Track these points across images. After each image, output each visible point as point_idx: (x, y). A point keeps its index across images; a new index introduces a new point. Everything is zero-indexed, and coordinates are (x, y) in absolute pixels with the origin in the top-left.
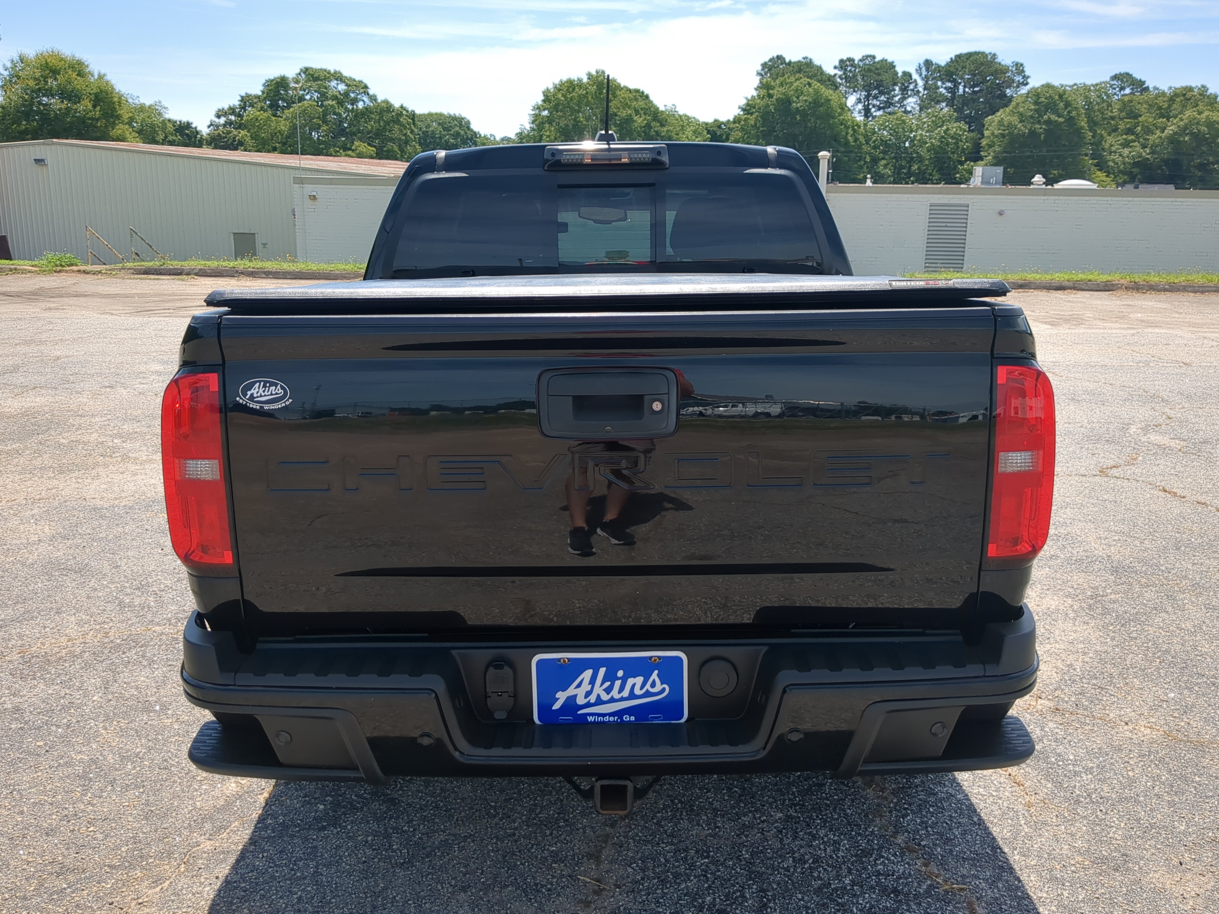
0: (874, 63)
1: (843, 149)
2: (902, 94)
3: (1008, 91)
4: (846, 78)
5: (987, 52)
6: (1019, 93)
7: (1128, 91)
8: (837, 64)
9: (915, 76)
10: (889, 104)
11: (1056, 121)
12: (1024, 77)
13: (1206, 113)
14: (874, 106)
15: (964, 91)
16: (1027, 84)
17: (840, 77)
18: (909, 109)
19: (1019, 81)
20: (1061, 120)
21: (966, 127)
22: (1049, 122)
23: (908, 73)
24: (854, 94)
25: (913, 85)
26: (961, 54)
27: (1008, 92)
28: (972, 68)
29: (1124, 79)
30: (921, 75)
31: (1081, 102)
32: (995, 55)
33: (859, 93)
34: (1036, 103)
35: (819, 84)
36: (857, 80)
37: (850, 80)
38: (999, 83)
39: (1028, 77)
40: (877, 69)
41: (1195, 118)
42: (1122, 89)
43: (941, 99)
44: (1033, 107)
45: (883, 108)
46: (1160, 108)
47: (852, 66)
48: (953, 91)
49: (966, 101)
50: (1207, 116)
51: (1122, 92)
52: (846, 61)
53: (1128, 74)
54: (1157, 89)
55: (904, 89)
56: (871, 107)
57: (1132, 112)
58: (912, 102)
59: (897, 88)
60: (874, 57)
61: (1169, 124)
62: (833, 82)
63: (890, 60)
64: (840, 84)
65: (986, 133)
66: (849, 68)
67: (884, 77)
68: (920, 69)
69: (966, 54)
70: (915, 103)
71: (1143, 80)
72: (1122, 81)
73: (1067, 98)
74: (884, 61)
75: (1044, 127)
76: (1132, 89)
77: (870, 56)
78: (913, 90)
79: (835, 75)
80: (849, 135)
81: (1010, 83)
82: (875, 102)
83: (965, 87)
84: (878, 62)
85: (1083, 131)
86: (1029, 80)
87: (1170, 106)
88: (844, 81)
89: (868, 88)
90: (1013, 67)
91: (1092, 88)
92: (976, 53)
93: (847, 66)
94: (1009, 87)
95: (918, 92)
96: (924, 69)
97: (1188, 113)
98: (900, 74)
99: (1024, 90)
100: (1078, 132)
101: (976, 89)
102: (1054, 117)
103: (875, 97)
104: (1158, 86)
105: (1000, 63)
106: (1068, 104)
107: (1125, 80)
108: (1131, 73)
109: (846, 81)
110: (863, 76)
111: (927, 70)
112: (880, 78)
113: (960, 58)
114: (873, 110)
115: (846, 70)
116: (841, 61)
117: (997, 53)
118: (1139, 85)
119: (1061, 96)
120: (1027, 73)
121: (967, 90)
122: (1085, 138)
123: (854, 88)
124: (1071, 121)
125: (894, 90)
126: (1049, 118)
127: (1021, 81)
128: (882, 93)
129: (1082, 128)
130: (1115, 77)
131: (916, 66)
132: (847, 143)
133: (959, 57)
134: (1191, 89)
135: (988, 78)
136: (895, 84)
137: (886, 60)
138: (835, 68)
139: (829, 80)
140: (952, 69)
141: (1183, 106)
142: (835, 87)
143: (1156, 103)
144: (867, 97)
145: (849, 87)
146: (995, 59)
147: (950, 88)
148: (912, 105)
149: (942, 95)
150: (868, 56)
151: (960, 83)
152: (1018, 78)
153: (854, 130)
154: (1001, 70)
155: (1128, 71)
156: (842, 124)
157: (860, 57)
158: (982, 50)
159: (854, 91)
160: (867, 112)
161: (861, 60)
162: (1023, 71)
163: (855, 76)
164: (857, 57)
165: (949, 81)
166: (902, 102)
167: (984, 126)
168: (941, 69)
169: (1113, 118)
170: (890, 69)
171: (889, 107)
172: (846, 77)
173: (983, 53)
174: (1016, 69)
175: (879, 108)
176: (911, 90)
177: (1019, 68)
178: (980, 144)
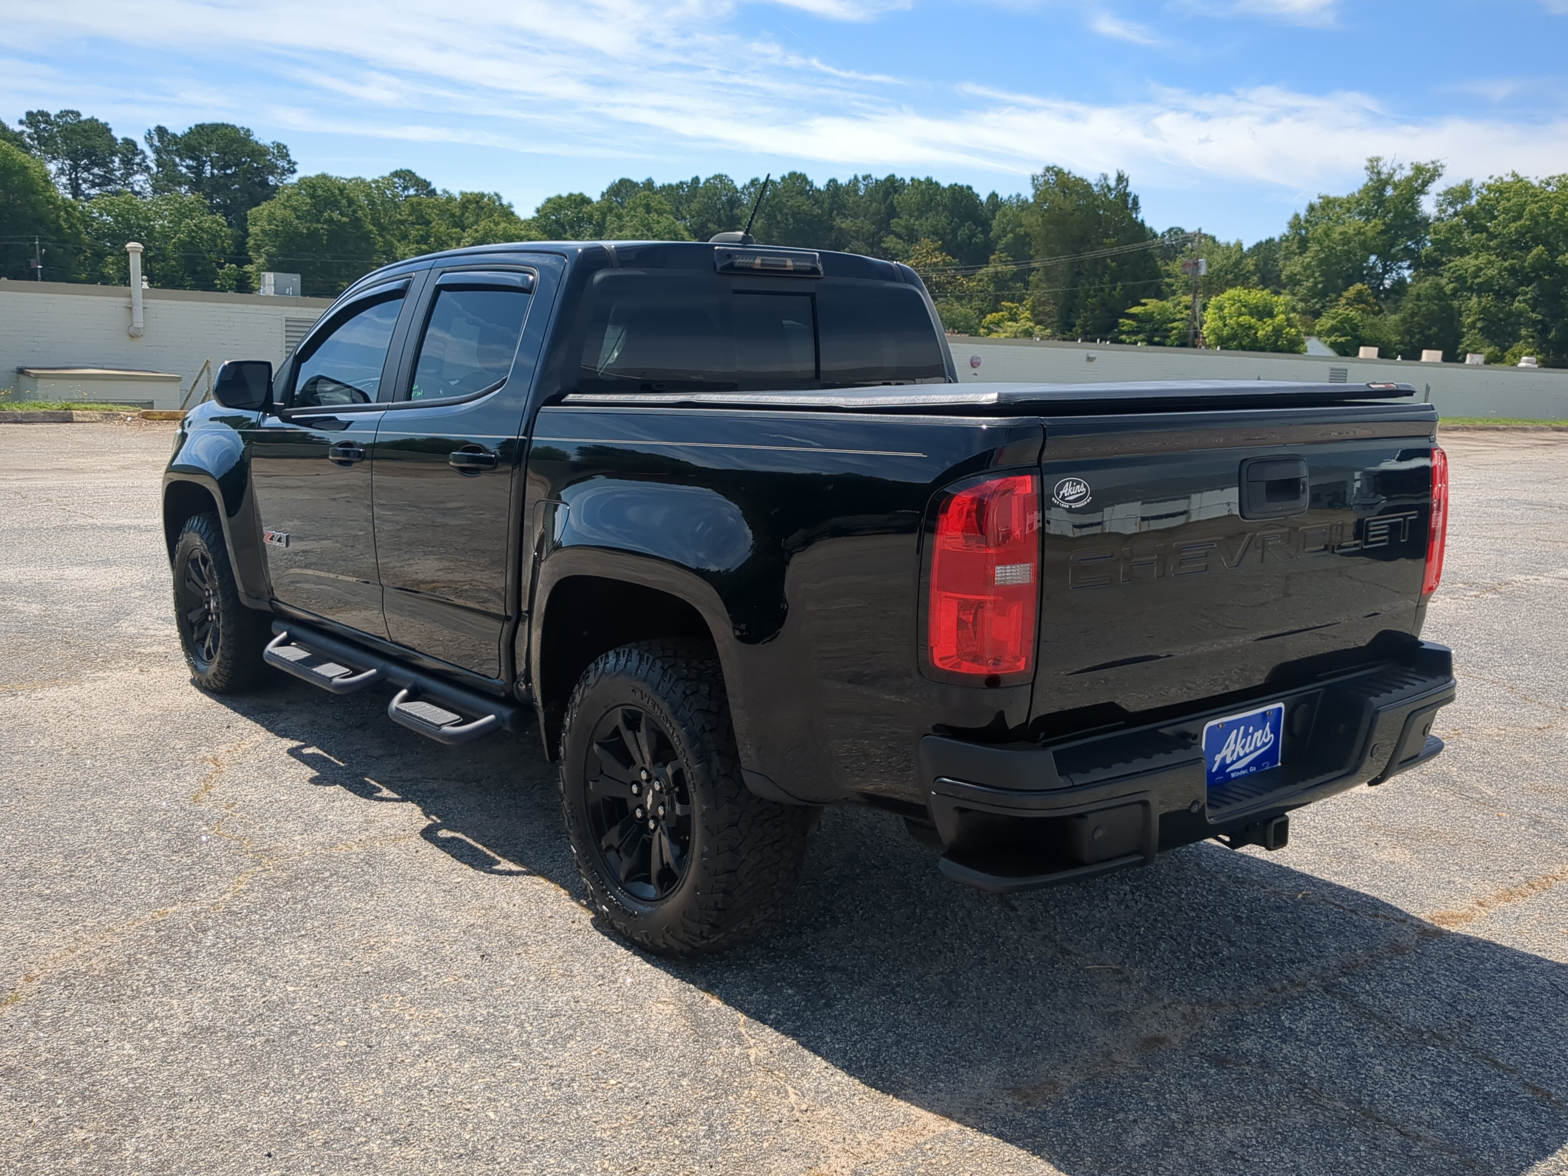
0: (80, 122)
1: (55, 238)
2: (125, 168)
3: (271, 178)
4: (39, 139)
5: (238, 126)
6: (285, 182)
7: (412, 192)
8: (24, 118)
9: (142, 145)
10: (106, 180)
11: (339, 221)
12: (289, 162)
13: (503, 225)
14: (85, 181)
15: (212, 174)
16: (294, 171)
17: (29, 136)
18: (137, 188)
19: (283, 166)
20: (345, 219)
21: (222, 220)
22: (330, 221)
23: (132, 141)
24: (54, 162)
25: (140, 157)
26: (204, 124)
27: (272, 180)
28: (222, 145)
29: (406, 176)
30: (151, 146)
31: (363, 200)
32: (248, 130)
33: (61, 160)
34: (312, 196)
35: (8, 145)
36: (56, 143)
37: (45, 141)
38: (257, 168)
39: (295, 163)
40: (86, 131)
41: (491, 230)
42: (405, 188)
43: (183, 180)
44: (308, 200)
45: (99, 185)
46: (453, 215)
47: (46, 122)
48: (198, 170)
49: (216, 186)
50: (505, 229)
51: (406, 193)
52: (36, 115)
53: (410, 172)
54: (447, 192)
55: (127, 162)
56: (80, 182)
57: (423, 217)
58: (140, 180)
59: (117, 160)
60: (78, 114)
61: (465, 234)
62: (22, 142)
63: (102, 120)
64: (32, 147)
65: (252, 230)
66: (43, 126)
67: (98, 142)
68: (152, 138)
69: (212, 125)
70: (145, 182)
71: (428, 180)
72: (404, 179)
73: (348, 194)
74: (93, 121)
75: (325, 226)
76: (417, 190)
77: (72, 112)
78: (139, 165)
79: (22, 133)
80: (61, 219)
81: (272, 169)
82: (85, 175)
83: (213, 168)
84: (86, 121)
85: (372, 236)
86: (296, 167)
87: (463, 215)
88: (36, 142)
89: (74, 156)
90: (274, 148)
91: (373, 185)
92: (224, 126)
93: (39, 122)
94: (272, 173)
95: (148, 168)
96: (156, 138)
97: (483, 224)
98: (120, 141)
99: (293, 179)
100: (366, 236)
101: (229, 172)
102: (336, 215)
103: (87, 169)
104: (447, 189)
105: (257, 142)
106: (351, 202)
107: (407, 178)
108: (413, 171)
109: (39, 143)
110: (65, 139)
111: (161, 140)
112: (91, 143)
113: (202, 129)
114: (84, 186)
115: (37, 127)
116: (29, 114)
117: (252, 129)
118: (424, 185)
119: (341, 191)
120: (293, 158)
121: (216, 171)
122: (375, 244)
123: (52, 154)
124: (356, 222)
125: (113, 162)
126: (330, 216)
127: (287, 166)
128: (94, 164)
129: (370, 232)
130: (397, 174)
131: (144, 132)
132: (59, 229)
133: (201, 127)
134: (483, 196)
135: (243, 160)
136: (114, 154)
137: (97, 120)
138: (21, 122)
139: (16, 140)
140: (194, 143)
141: (478, 215)
142: (27, 149)
143: (448, 210)
144: (74, 168)
145: (45, 152)
146: (250, 135)
147: (194, 167)
148: (141, 183)
149: (183, 175)
150: (68, 112)
151: (206, 162)
152: (282, 163)
153: (67, 212)
154: (259, 150)
155: (410, 168)
156: (49, 203)
157: (57, 112)
158: (231, 123)
159: (54, 158)
160: (76, 190)
161: (58, 116)
162: (287, 155)
163: (52, 137)
164: (54, 111)
165: (191, 158)
166: (126, 178)
167: (247, 220)
168: (178, 140)
169: (402, 222)
170: (104, 133)
171: (110, 185)
172: (39, 136)
173: (233, 127)
174: (278, 152)
175: (94, 185)
176: (137, 164)
177: (282, 151)
178: (247, 243)
